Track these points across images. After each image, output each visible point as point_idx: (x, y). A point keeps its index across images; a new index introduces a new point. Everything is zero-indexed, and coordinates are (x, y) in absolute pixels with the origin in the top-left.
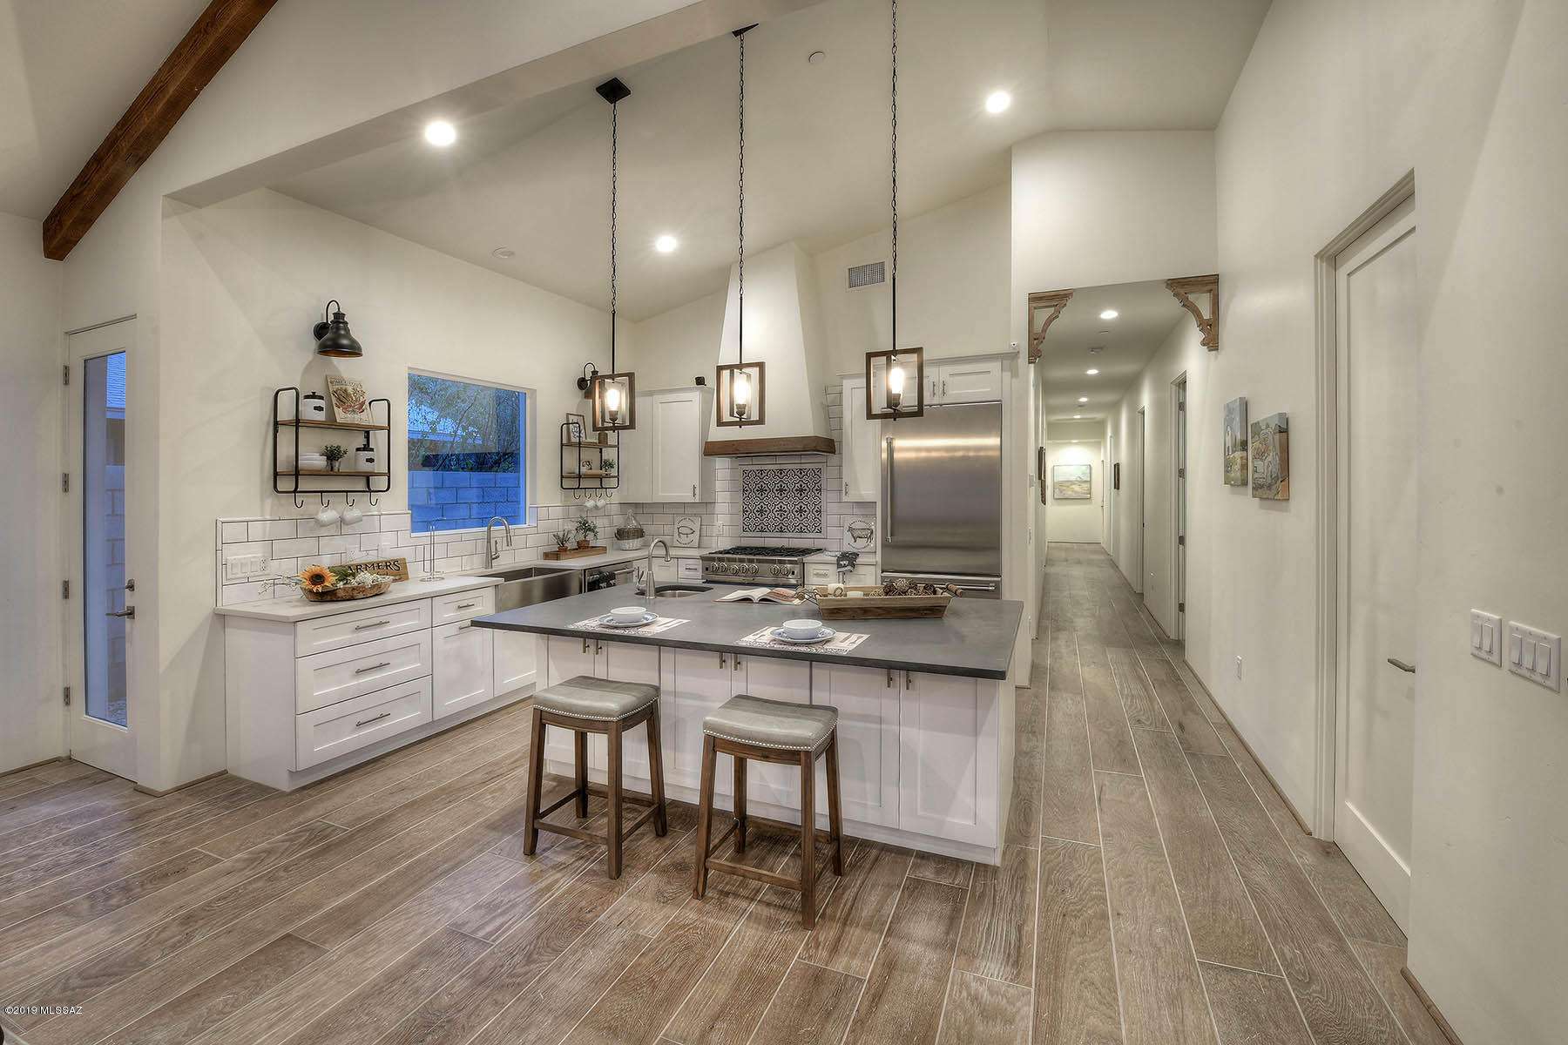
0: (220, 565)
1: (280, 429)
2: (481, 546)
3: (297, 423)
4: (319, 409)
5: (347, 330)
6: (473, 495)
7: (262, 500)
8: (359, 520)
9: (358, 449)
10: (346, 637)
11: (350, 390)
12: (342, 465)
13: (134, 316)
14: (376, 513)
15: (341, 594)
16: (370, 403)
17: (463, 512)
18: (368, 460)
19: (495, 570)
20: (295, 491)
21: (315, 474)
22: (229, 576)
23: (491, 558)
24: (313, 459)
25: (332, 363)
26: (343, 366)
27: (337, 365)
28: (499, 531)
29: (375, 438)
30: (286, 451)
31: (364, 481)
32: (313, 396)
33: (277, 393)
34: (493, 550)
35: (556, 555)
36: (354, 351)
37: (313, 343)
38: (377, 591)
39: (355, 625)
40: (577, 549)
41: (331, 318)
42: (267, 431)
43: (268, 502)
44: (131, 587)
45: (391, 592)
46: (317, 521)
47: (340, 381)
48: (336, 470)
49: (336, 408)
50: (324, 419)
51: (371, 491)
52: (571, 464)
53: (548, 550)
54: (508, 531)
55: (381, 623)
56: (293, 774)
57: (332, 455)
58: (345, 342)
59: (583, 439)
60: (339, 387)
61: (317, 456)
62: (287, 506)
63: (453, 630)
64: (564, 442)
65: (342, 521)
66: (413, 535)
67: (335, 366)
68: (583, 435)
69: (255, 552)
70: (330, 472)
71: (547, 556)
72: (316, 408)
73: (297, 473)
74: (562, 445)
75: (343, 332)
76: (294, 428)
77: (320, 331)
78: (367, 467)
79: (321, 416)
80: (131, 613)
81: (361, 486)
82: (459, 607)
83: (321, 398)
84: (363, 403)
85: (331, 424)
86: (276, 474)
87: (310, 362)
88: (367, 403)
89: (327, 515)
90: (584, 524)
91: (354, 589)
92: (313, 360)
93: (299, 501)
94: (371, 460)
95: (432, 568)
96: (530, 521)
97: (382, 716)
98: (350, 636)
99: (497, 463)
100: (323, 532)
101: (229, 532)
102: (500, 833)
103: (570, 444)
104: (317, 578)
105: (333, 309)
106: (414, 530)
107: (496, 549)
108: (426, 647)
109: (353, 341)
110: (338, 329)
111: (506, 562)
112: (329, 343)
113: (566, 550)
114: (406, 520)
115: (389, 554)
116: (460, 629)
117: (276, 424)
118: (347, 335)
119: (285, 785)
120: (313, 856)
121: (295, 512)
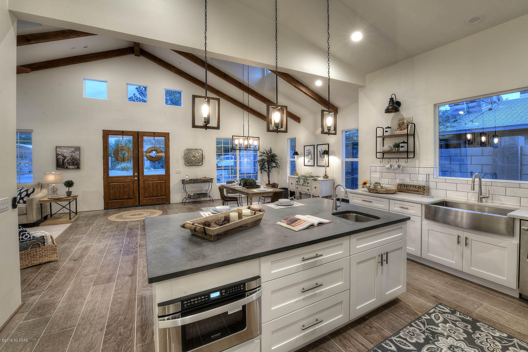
0: (370, 177)
1: (378, 139)
3: (383, 137)
9: (401, 143)
22: (372, 181)
27: (403, 114)
32: (388, 128)
33: (377, 129)
51: (408, 158)
57: (396, 146)
62: (386, 162)
67: (401, 114)
69: (377, 175)
77: (399, 104)
82: (400, 207)
86: (377, 152)
87: (394, 116)
94: (402, 147)
101: (372, 169)
104: (365, 183)
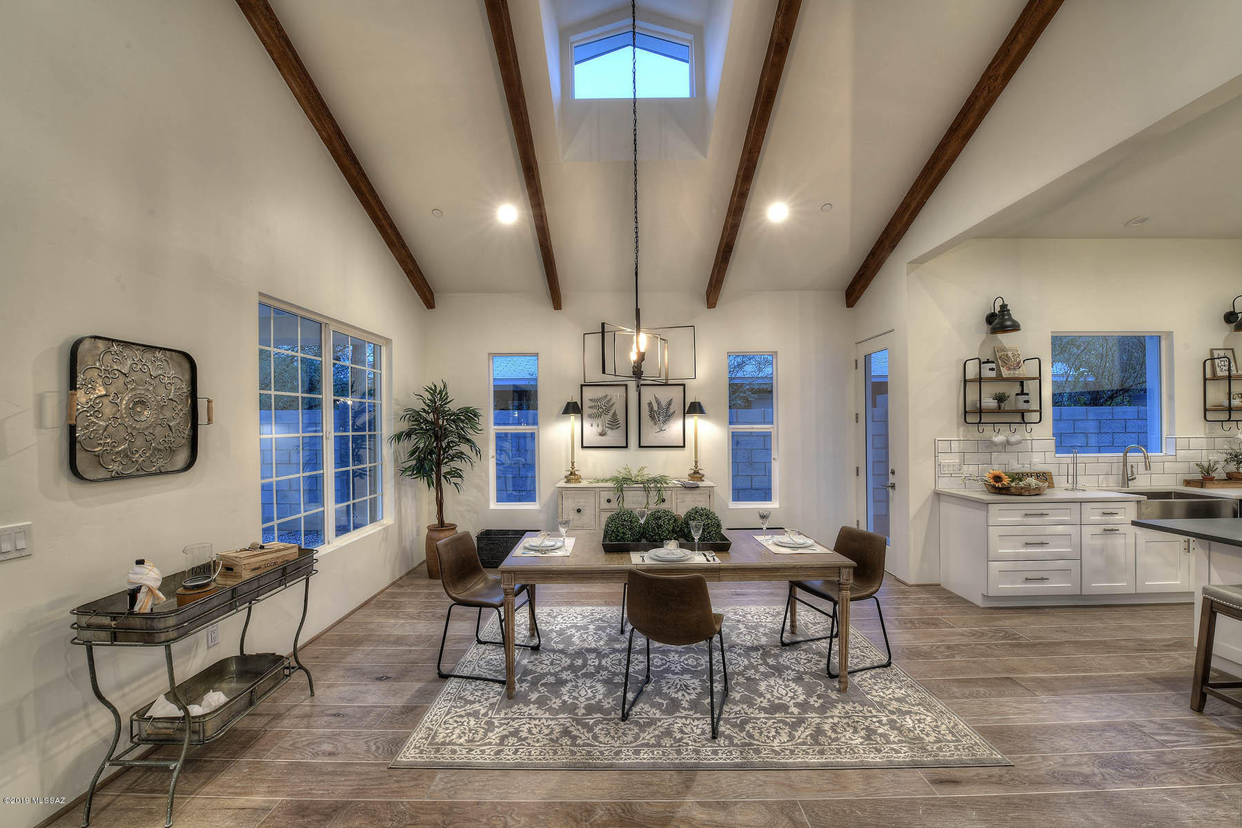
0: (938, 466)
1: (968, 384)
2: (1117, 469)
3: (980, 380)
4: (992, 369)
5: (1009, 315)
6: (1091, 426)
7: (958, 428)
8: (1019, 442)
9: (1017, 394)
10: (1019, 519)
11: (1010, 354)
12: (1006, 406)
13: (892, 330)
14: (1029, 438)
15: (1013, 490)
16: (1024, 361)
17: (1080, 441)
18: (1025, 402)
19: (1131, 489)
20: (980, 423)
21: (991, 412)
22: (942, 472)
23: (1127, 479)
24: (988, 402)
25: (997, 338)
26: (1006, 339)
27: (1002, 339)
28: (1134, 457)
29: (1028, 386)
30: (972, 396)
31: (1019, 415)
32: (988, 362)
33: (965, 363)
34: (1129, 472)
35: (1201, 483)
36: (1015, 327)
37: (985, 327)
38: (1037, 492)
39: (1024, 512)
40: (1226, 480)
41: (998, 309)
42: (960, 385)
43: (962, 429)
44: (893, 473)
45: (1046, 494)
46: (992, 442)
47: (1003, 349)
48: (1002, 409)
49: (1001, 368)
50: (995, 376)
51: (1026, 423)
52: (1217, 395)
53: (1189, 477)
54: (1146, 458)
55: (1042, 514)
56: (986, 597)
57: (1001, 398)
58: (1009, 323)
59: (1234, 372)
60: (1002, 353)
61: (991, 400)
62: (973, 432)
63: (1099, 529)
64: (1209, 375)
65: (1008, 443)
66: (1057, 455)
67: (999, 340)
68: (1233, 368)
69: (954, 459)
70: (999, 410)
71: (1188, 483)
72: (990, 369)
73: (980, 411)
74: (1205, 379)
75: (1007, 317)
76: (979, 383)
77: (990, 319)
78: (1025, 406)
79: (993, 374)
80: (893, 486)
81: (1019, 419)
82: (1104, 513)
83: (993, 362)
84: (1020, 362)
85: (1000, 378)
86: (966, 412)
87: (984, 340)
88: (1022, 362)
89: (999, 438)
90: (1236, 456)
91: (1022, 488)
92: (986, 338)
93: (996, 429)
94: (1027, 402)
95: (1075, 482)
96: (1167, 450)
97: (1042, 579)
98: (1021, 519)
99: (1111, 398)
100: (995, 449)
101: (942, 446)
102: (1163, 687)
103: (1215, 378)
104: (997, 478)
105: (999, 303)
106: (1057, 452)
107: (1132, 472)
108: (1076, 539)
109: (1014, 321)
110: (1004, 315)
111: (1144, 482)
112: (998, 326)
113: (1212, 479)
114: (1051, 444)
115: (1040, 468)
116: (1105, 530)
117: (965, 381)
118: (1010, 319)
119: (979, 602)
120: (1011, 645)
121: (977, 435)
